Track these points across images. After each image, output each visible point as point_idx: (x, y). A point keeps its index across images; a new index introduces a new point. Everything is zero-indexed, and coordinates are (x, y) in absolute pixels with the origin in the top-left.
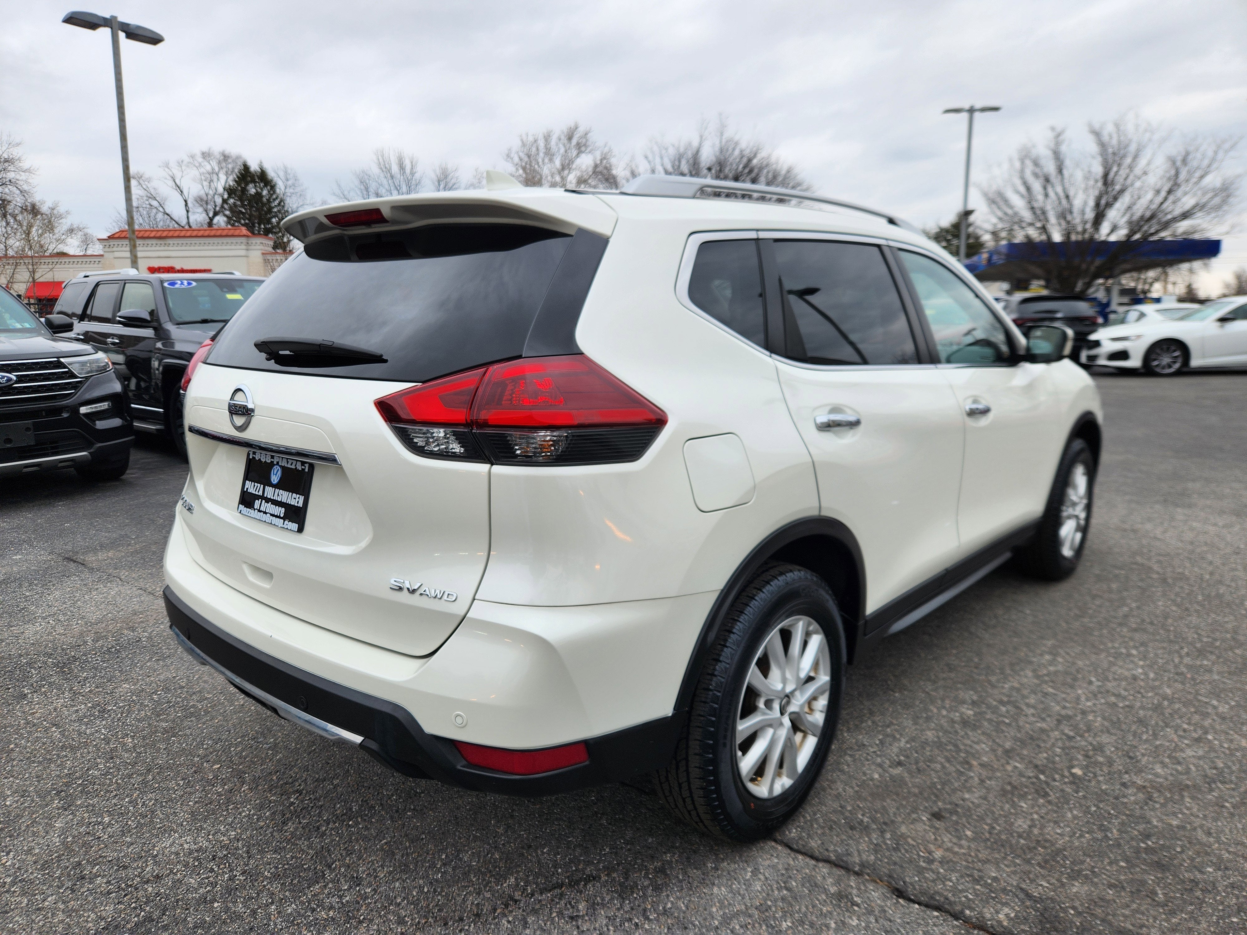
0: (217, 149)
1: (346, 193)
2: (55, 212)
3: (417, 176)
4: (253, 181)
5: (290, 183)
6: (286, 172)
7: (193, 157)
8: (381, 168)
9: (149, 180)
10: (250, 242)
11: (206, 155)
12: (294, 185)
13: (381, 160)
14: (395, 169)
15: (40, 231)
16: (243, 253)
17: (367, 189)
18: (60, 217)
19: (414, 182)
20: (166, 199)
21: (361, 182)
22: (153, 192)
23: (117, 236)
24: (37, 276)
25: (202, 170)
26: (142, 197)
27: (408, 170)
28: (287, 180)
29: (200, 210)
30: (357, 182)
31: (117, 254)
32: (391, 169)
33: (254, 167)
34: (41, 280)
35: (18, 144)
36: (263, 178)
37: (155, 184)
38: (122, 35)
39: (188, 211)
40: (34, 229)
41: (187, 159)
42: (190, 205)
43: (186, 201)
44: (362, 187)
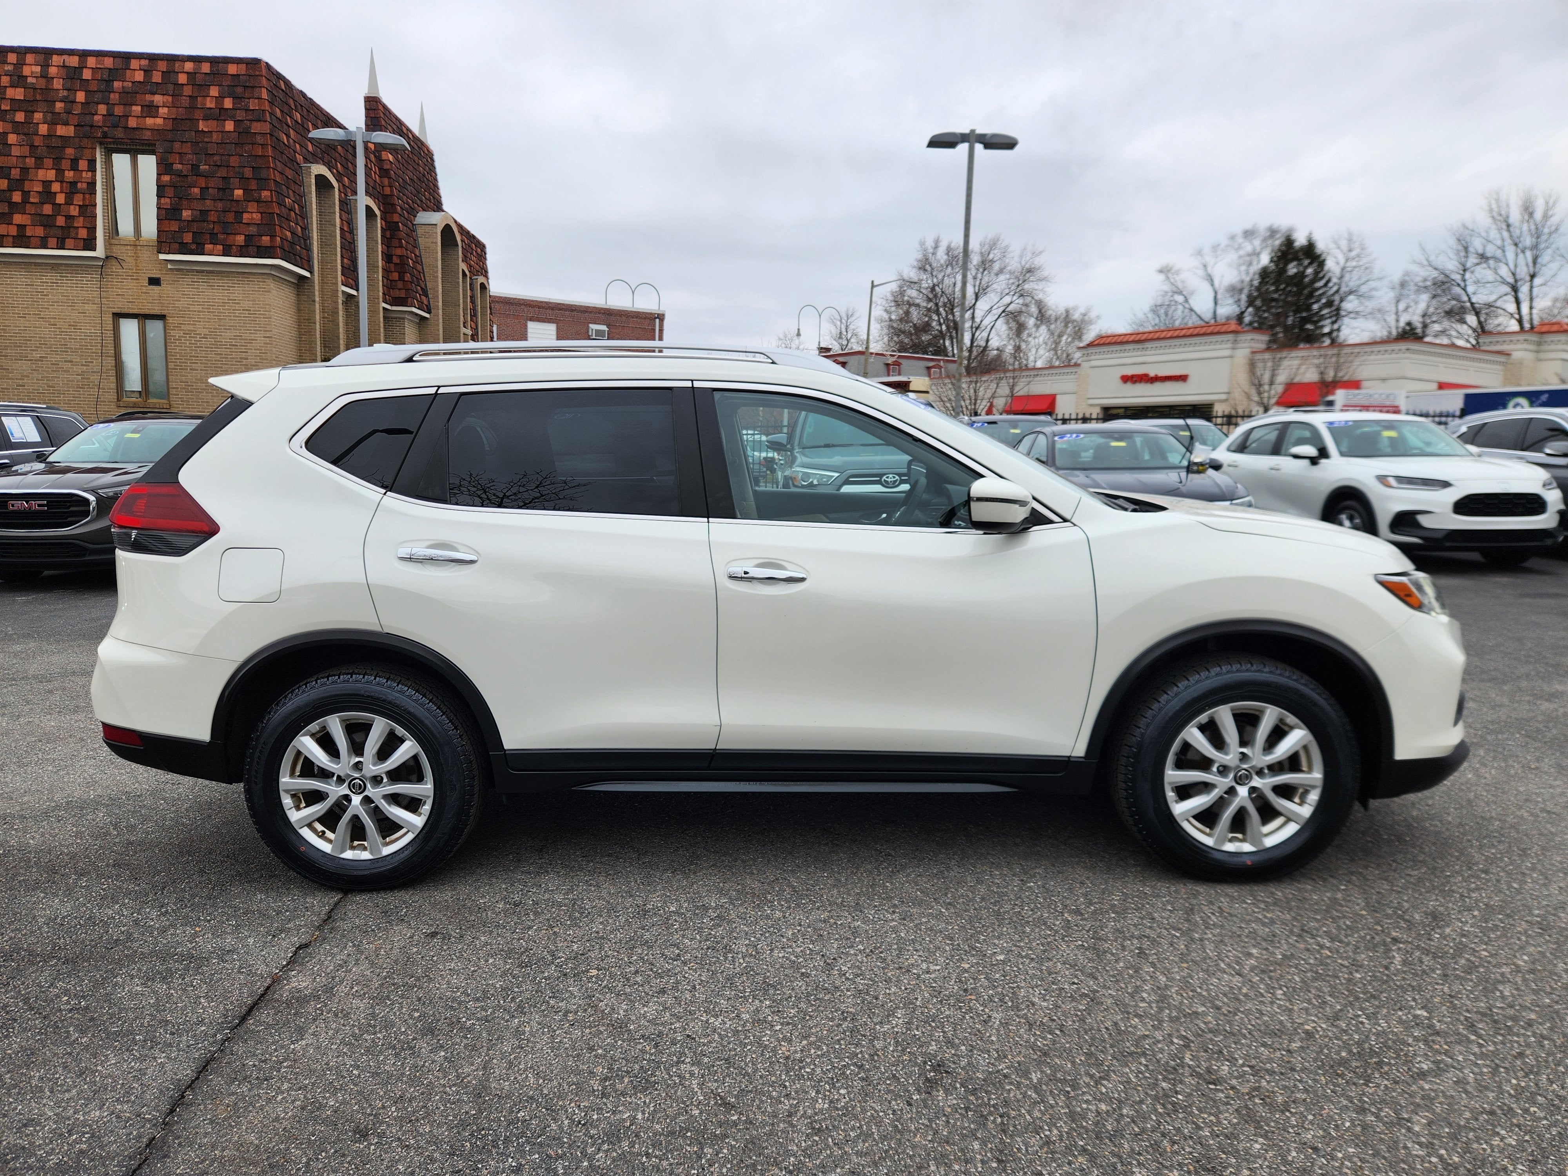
0: (1263, 224)
1: (1432, 258)
2: (1086, 318)
3: (1554, 221)
4: (1296, 258)
5: (1353, 254)
6: (1350, 240)
7: (1233, 238)
8: (1493, 217)
9: (1177, 273)
10: (1238, 339)
11: (1249, 234)
12: (1358, 256)
13: (1494, 206)
14: (1515, 216)
15: (1069, 340)
16: (1227, 353)
17: (1466, 249)
18: (1091, 322)
19: (1546, 230)
20: (1192, 293)
21: (1459, 240)
22: (1180, 285)
23: (1096, 343)
24: (1017, 389)
25: (1242, 252)
26: (1166, 292)
27: (1538, 215)
28: (1350, 250)
29: (1230, 301)
30: (1453, 242)
31: (1094, 363)
32: (1508, 217)
33: (1300, 240)
34: (1021, 393)
35: (1041, 253)
36: (1310, 253)
37: (1184, 276)
38: (979, 147)
39: (1216, 303)
40: (1064, 338)
41: (1224, 242)
42: (1219, 296)
43: (1216, 293)
44: (1460, 248)
